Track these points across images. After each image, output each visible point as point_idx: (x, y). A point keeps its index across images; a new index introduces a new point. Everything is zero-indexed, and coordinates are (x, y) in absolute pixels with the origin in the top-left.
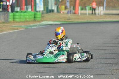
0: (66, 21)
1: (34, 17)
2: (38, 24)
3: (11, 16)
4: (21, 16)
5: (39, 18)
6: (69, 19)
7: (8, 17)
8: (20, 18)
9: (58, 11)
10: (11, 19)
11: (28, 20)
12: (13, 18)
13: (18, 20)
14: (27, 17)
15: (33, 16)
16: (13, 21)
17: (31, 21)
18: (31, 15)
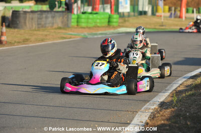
0: (155, 29)
1: (109, 22)
2: (112, 31)
3: (74, 19)
4: (88, 18)
5: (116, 22)
6: (162, 26)
7: (68, 20)
8: (87, 22)
9: (153, 14)
10: (73, 23)
11: (98, 24)
12: (77, 22)
13: (84, 25)
14: (98, 21)
15: (107, 20)
16: (77, 25)
17: (104, 27)
18: (103, 19)
